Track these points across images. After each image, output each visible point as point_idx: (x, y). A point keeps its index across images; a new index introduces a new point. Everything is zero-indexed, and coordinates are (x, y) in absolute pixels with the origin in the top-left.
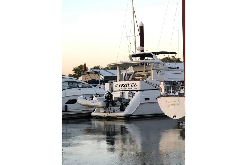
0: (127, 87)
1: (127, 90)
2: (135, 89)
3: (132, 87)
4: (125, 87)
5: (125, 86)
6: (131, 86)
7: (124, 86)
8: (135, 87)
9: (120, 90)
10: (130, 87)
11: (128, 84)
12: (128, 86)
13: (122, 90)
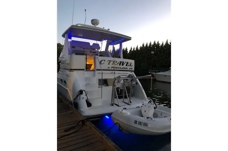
0: (121, 66)
1: (121, 69)
2: (130, 70)
3: (127, 67)
4: (118, 66)
5: (119, 64)
6: (126, 65)
7: (116, 64)
8: (131, 67)
9: (110, 69)
10: (124, 66)
11: (123, 62)
12: (123, 65)
13: (113, 69)
